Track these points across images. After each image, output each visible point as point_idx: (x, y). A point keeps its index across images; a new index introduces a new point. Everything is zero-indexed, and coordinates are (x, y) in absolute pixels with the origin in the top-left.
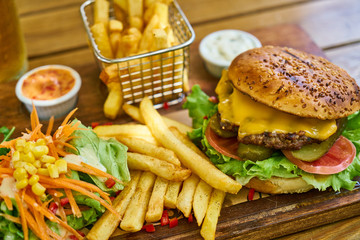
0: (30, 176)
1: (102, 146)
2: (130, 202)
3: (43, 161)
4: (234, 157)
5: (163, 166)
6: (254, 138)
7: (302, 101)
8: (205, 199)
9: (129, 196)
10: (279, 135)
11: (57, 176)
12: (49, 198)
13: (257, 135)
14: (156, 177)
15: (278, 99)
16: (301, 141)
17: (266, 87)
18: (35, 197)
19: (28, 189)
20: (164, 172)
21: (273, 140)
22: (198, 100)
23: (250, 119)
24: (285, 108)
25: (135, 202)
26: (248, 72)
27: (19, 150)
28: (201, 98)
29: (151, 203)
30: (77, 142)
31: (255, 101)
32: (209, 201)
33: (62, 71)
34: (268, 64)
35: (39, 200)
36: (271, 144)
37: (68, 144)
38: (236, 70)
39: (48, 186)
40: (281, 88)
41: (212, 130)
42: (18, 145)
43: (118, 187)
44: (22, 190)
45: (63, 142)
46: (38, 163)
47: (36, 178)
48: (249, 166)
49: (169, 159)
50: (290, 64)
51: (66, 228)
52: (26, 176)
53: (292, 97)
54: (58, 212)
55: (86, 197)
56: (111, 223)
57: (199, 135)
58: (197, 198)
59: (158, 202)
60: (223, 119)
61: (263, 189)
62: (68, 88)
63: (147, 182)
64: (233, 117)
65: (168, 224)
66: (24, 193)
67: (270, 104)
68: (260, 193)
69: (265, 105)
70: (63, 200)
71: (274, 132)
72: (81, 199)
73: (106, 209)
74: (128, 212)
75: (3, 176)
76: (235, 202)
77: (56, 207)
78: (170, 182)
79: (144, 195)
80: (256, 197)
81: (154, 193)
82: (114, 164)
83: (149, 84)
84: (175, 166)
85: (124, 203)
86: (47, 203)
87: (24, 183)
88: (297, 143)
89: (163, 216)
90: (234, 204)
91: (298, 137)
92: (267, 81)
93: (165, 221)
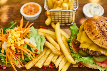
0: (11, 44)
1: (38, 37)
2: (41, 58)
3: (17, 39)
4: (77, 52)
5: (54, 49)
6: (83, 49)
7: (102, 42)
8: (64, 63)
9: (41, 56)
10: (92, 51)
11: (20, 45)
12: (16, 51)
13: (85, 49)
14: (52, 52)
15: (95, 39)
16: (99, 54)
17: (93, 34)
18: (12, 50)
19: (10, 47)
20: (54, 51)
21: (89, 52)
22: (74, 28)
23: (85, 43)
24: (96, 43)
25: (42, 58)
26: (89, 26)
27: (11, 34)
28: (75, 28)
29: (47, 60)
30: (30, 35)
31: (88, 37)
32: (65, 64)
33: (37, 5)
34: (97, 25)
35: (13, 51)
36: (89, 53)
37: (27, 35)
38: (87, 24)
39: (16, 48)
40: (97, 36)
41: (73, 41)
42: (12, 32)
43: (38, 52)
44: (8, 47)
45: (26, 34)
46: (15, 40)
47: (13, 45)
48: (80, 57)
49: (57, 47)
50: (105, 26)
51: (19, 61)
52: (11, 43)
53: (99, 40)
54: (18, 56)
55: (27, 54)
56: (33, 63)
57: (70, 41)
58: (62, 62)
59: (49, 61)
60: (77, 39)
61: (84, 65)
62: (37, 12)
63: (48, 53)
64: (80, 40)
65: (50, 68)
66: (9, 48)
67: (92, 40)
68: (83, 66)
69: (91, 40)
70: (20, 53)
71: (90, 49)
72: (25, 54)
73: (32, 59)
74: (39, 61)
75: (4, 41)
76: (74, 66)
77: (17, 55)
78: (55, 55)
79: (46, 57)
80: (81, 66)
81: (49, 57)
82: (39, 45)
83: (61, 19)
84: (58, 50)
85: (39, 58)
86: (15, 53)
87: (9, 45)
88: (97, 55)
89: (50, 65)
90: (73, 67)
91: (98, 53)
92: (94, 32)
93: (50, 67)
